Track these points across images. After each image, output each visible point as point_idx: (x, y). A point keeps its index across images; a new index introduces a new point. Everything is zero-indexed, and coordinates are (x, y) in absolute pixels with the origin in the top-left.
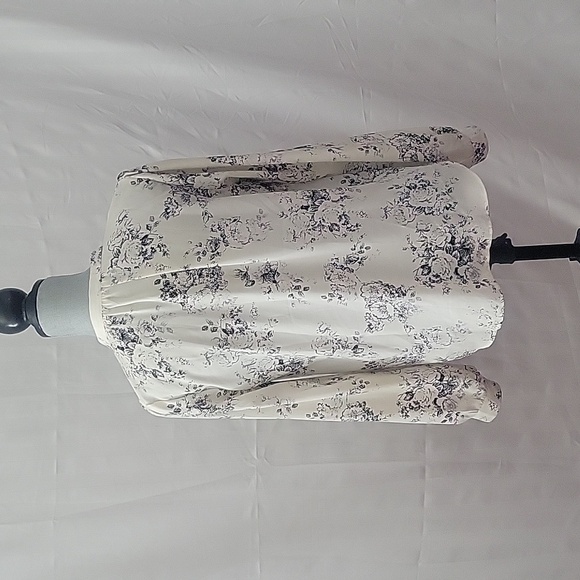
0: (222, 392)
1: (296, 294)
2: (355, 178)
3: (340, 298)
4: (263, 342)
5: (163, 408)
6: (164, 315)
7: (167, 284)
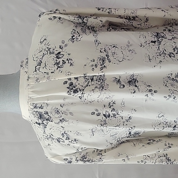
0: (96, 150)
1: (149, 94)
2: (171, 28)
3: (174, 98)
4: (126, 123)
5: (61, 160)
6: (68, 104)
7: (71, 84)
